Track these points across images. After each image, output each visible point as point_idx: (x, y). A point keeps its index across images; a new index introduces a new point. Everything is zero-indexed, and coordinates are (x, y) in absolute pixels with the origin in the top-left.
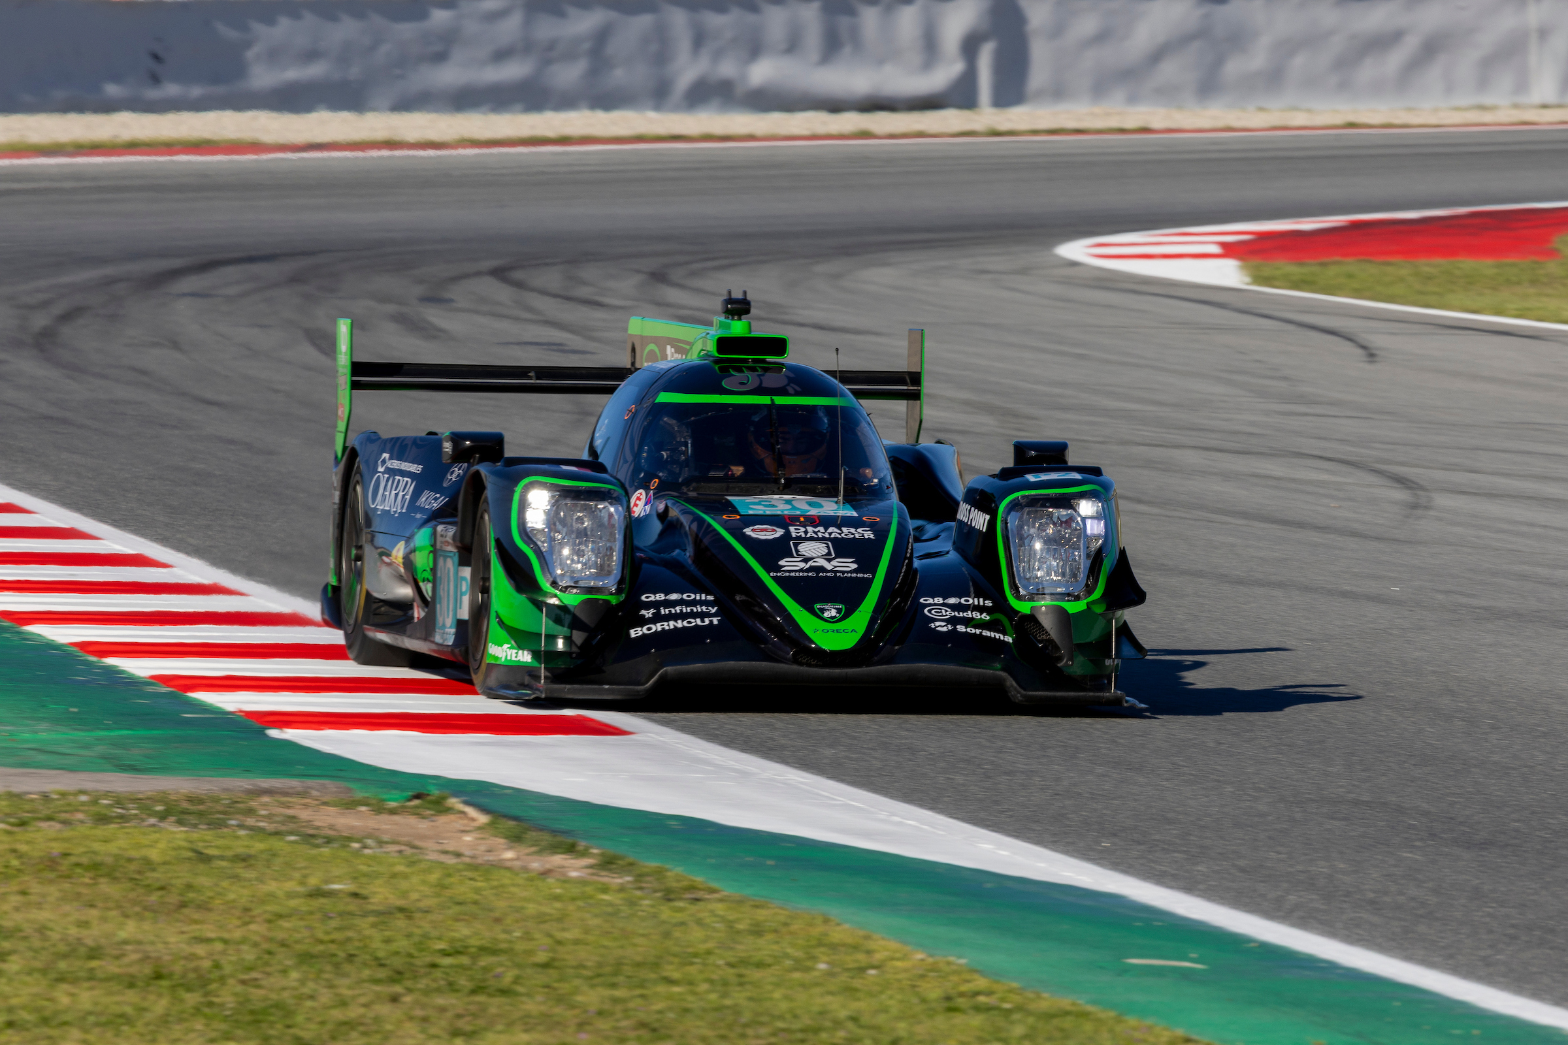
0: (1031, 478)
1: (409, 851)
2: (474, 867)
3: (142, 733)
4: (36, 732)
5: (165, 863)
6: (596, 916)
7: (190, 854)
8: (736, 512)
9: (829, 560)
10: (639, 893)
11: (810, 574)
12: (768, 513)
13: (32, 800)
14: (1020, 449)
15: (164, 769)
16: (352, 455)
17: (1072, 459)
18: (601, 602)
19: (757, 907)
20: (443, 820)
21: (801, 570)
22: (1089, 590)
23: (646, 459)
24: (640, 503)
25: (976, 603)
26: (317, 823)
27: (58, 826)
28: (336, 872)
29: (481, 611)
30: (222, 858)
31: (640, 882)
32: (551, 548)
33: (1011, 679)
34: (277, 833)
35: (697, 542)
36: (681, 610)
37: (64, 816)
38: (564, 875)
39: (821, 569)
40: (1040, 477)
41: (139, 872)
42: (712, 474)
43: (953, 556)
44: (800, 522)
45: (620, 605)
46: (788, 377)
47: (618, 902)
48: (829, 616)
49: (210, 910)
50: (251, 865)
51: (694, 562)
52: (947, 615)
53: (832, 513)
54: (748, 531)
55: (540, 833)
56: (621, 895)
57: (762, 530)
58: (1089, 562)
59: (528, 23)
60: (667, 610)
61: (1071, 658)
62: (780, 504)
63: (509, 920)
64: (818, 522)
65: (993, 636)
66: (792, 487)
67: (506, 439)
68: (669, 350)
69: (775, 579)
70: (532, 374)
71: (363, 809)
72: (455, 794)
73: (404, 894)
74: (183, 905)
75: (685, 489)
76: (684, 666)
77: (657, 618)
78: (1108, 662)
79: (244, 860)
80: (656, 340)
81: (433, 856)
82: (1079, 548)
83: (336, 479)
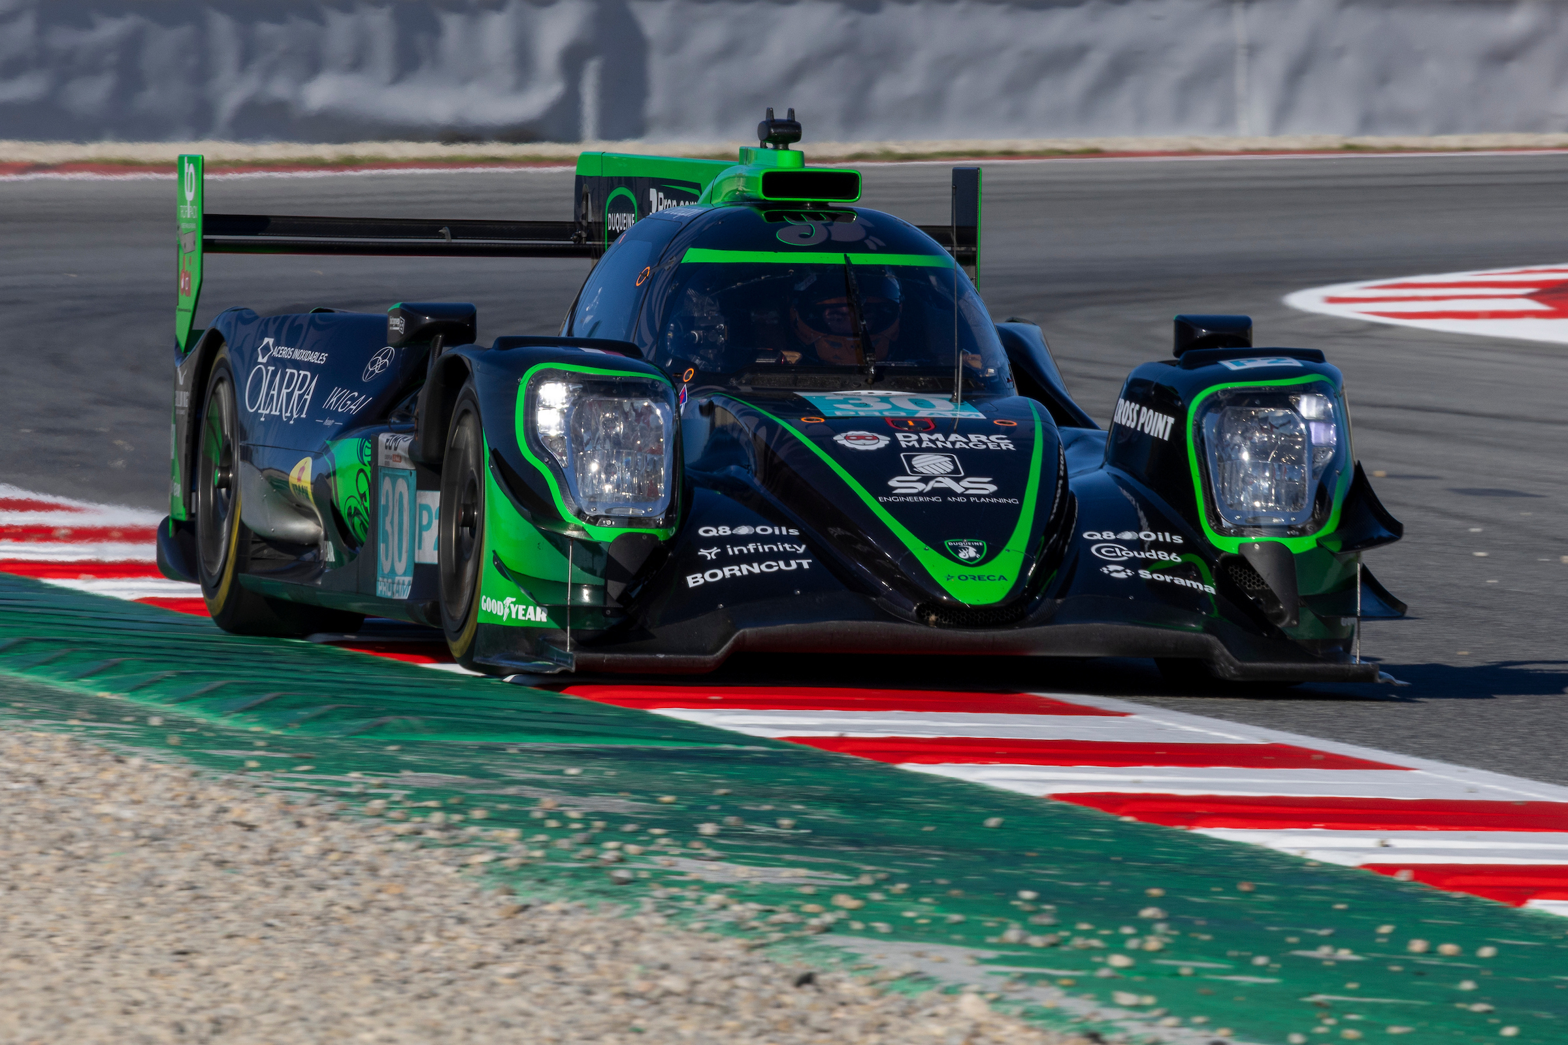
9: (958, 480)
11: (934, 499)
14: (1185, 325)
16: (207, 342)
18: (645, 538)
22: (1319, 524)
25: (1161, 539)
29: (463, 550)
32: (572, 460)
33: (1221, 645)
35: (767, 456)
36: (756, 550)
40: (1243, 365)
42: (760, 361)
43: (1105, 475)
44: (910, 427)
45: (671, 543)
46: (864, 228)
48: (967, 557)
51: (764, 483)
52: (1123, 556)
53: (949, 415)
54: (840, 439)
57: (859, 438)
58: (1315, 483)
60: (736, 550)
61: (1296, 617)
62: (873, 401)
64: (933, 427)
65: (1189, 585)
66: (885, 379)
69: (884, 504)
70: (444, 231)
75: (734, 382)
76: (767, 628)
77: (723, 560)
82: (1301, 462)
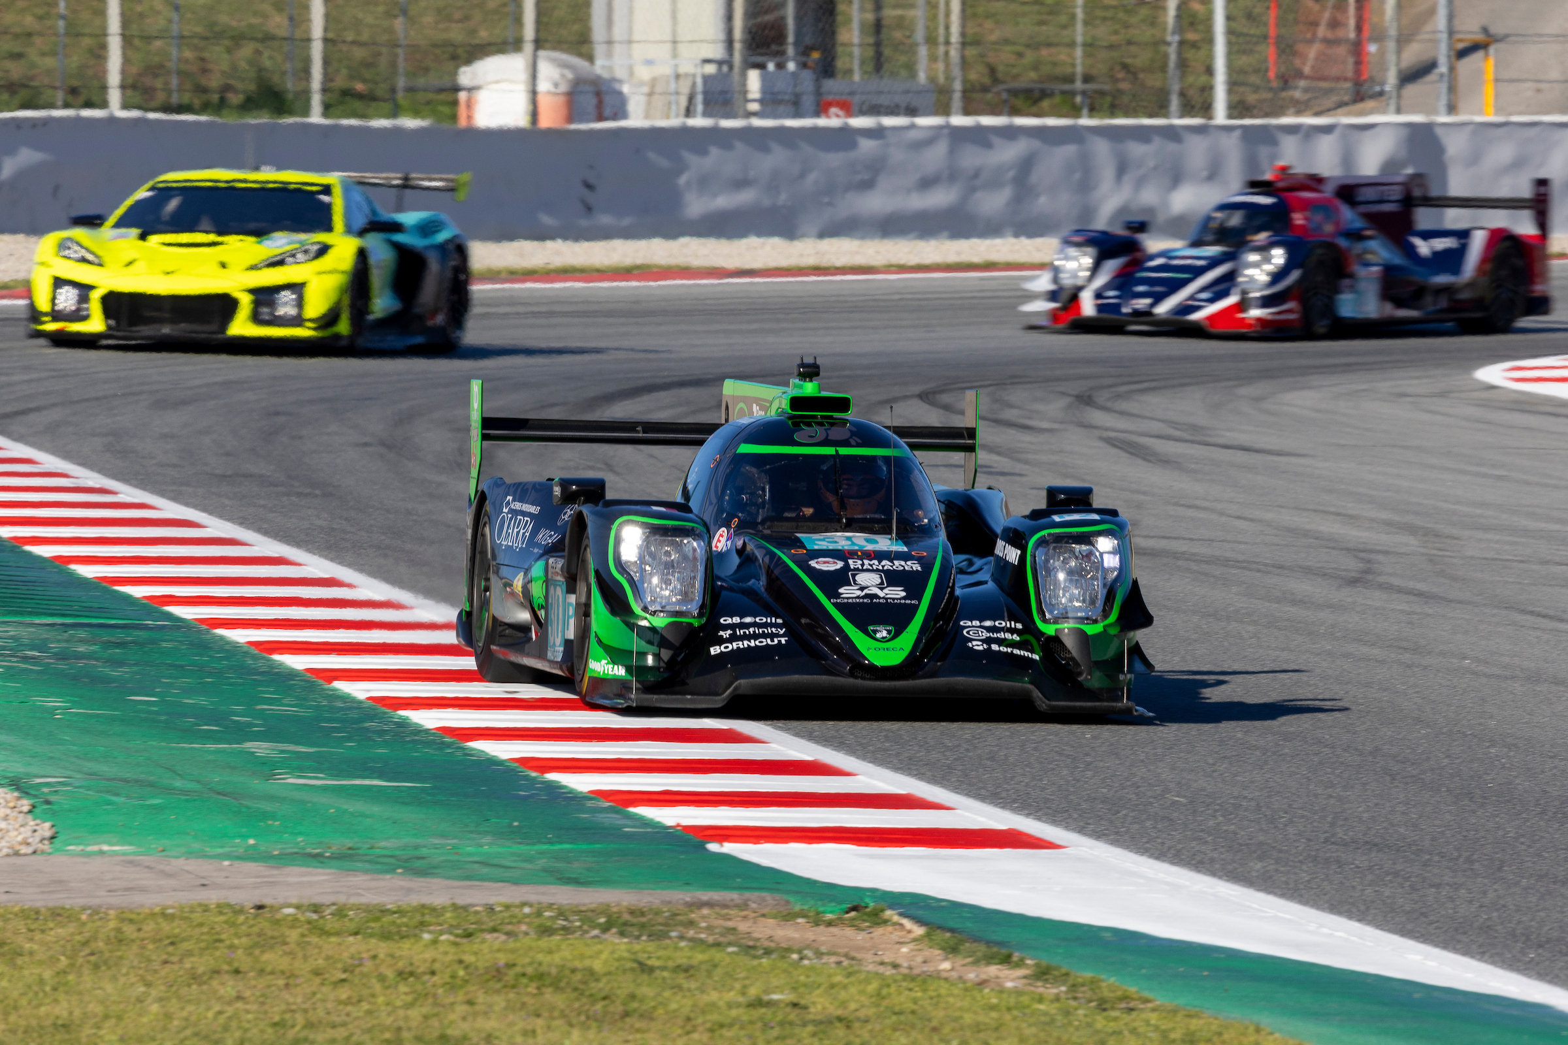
0: (1057, 518)
1: (846, 963)
2: (913, 979)
3: (584, 846)
4: (481, 846)
5: (609, 973)
6: (1030, 1025)
7: (635, 965)
8: (804, 547)
9: (882, 589)
10: (1073, 1003)
11: (865, 601)
12: (831, 548)
13: (477, 913)
14: (1052, 493)
15: (606, 882)
16: (482, 498)
17: (1097, 503)
18: (685, 624)
19: (1189, 1016)
20: (879, 931)
21: (858, 597)
22: (1106, 614)
23: (728, 502)
24: (722, 541)
25: (1008, 625)
26: (756, 935)
27: (503, 937)
28: (775, 982)
29: (584, 631)
30: (663, 968)
31: (1075, 991)
32: (642, 576)
33: (1037, 691)
34: (717, 945)
35: (769, 573)
37: (509, 928)
38: (999, 985)
39: (876, 596)
40: (1066, 518)
41: (585, 983)
42: (786, 514)
43: (991, 585)
44: (858, 556)
45: (701, 627)
46: (851, 431)
47: (1053, 1011)
48: (881, 637)
49: (652, 1019)
50: (692, 976)
51: (766, 590)
52: (983, 636)
53: (886, 549)
54: (813, 563)
55: (975, 945)
56: (1056, 1005)
57: (825, 562)
58: (1105, 591)
59: (952, 151)
61: (1090, 674)
62: (841, 540)
63: (946, 1030)
64: (873, 556)
65: (1022, 654)
66: (851, 525)
67: (607, 485)
68: (755, 408)
69: (835, 605)
70: (639, 429)
71: (800, 920)
72: (891, 907)
73: (843, 1004)
74: (626, 1014)
75: (760, 528)
76: (755, 680)
78: (1122, 677)
79: (686, 970)
80: (744, 399)
81: (871, 967)
82: (1097, 579)
83: (469, 519)
